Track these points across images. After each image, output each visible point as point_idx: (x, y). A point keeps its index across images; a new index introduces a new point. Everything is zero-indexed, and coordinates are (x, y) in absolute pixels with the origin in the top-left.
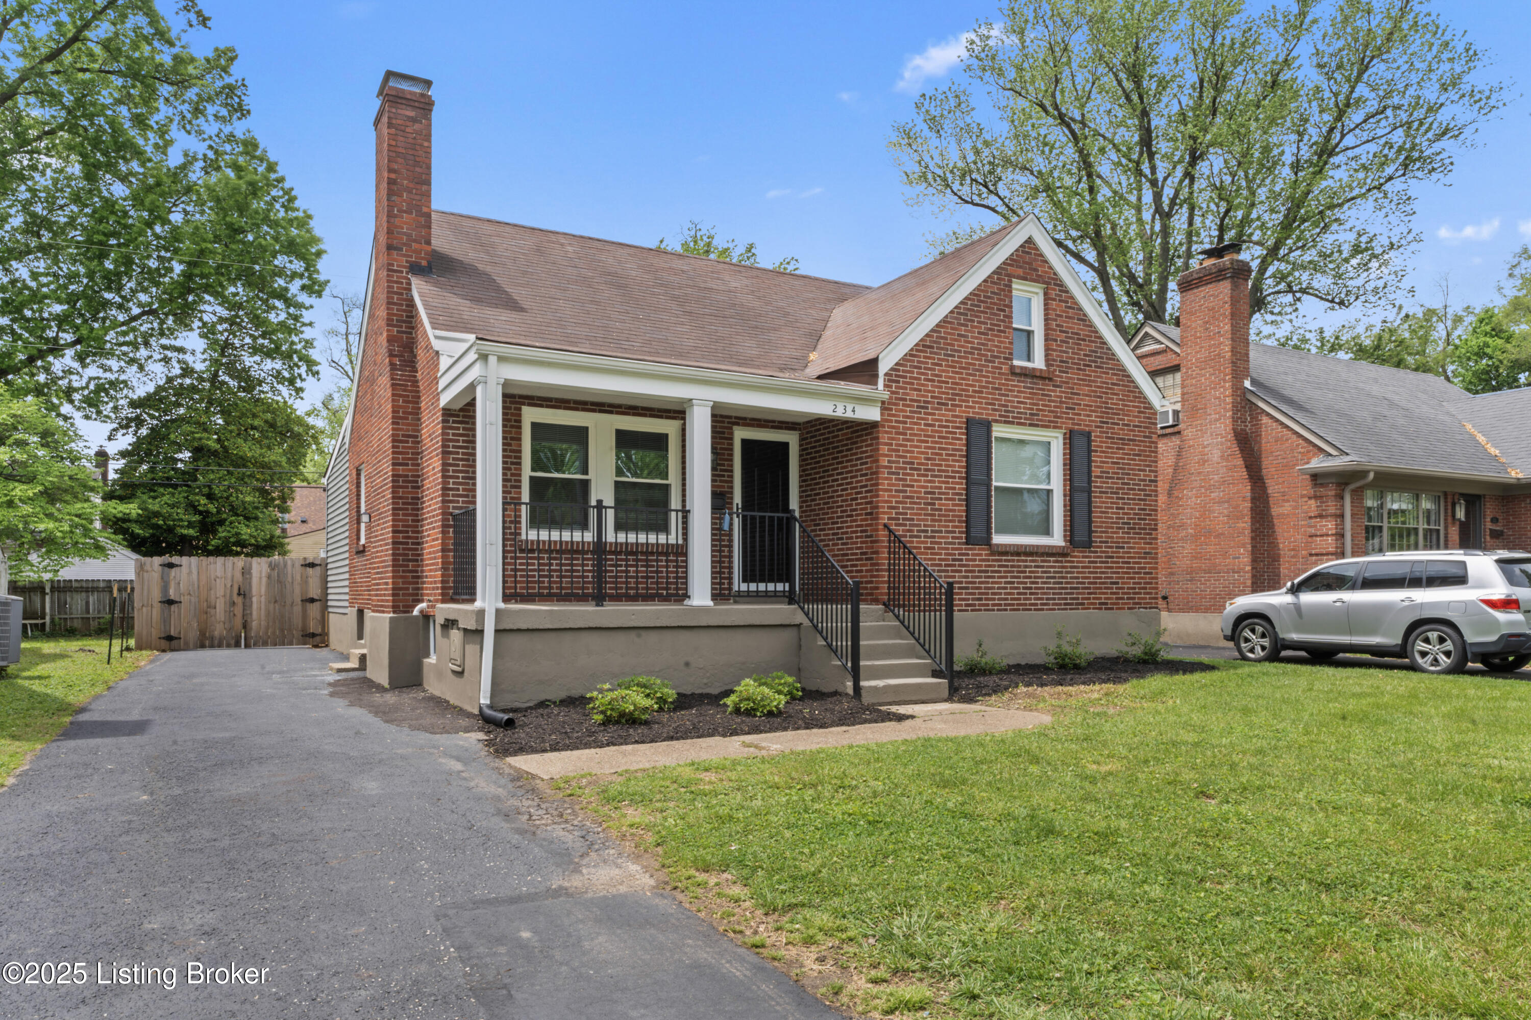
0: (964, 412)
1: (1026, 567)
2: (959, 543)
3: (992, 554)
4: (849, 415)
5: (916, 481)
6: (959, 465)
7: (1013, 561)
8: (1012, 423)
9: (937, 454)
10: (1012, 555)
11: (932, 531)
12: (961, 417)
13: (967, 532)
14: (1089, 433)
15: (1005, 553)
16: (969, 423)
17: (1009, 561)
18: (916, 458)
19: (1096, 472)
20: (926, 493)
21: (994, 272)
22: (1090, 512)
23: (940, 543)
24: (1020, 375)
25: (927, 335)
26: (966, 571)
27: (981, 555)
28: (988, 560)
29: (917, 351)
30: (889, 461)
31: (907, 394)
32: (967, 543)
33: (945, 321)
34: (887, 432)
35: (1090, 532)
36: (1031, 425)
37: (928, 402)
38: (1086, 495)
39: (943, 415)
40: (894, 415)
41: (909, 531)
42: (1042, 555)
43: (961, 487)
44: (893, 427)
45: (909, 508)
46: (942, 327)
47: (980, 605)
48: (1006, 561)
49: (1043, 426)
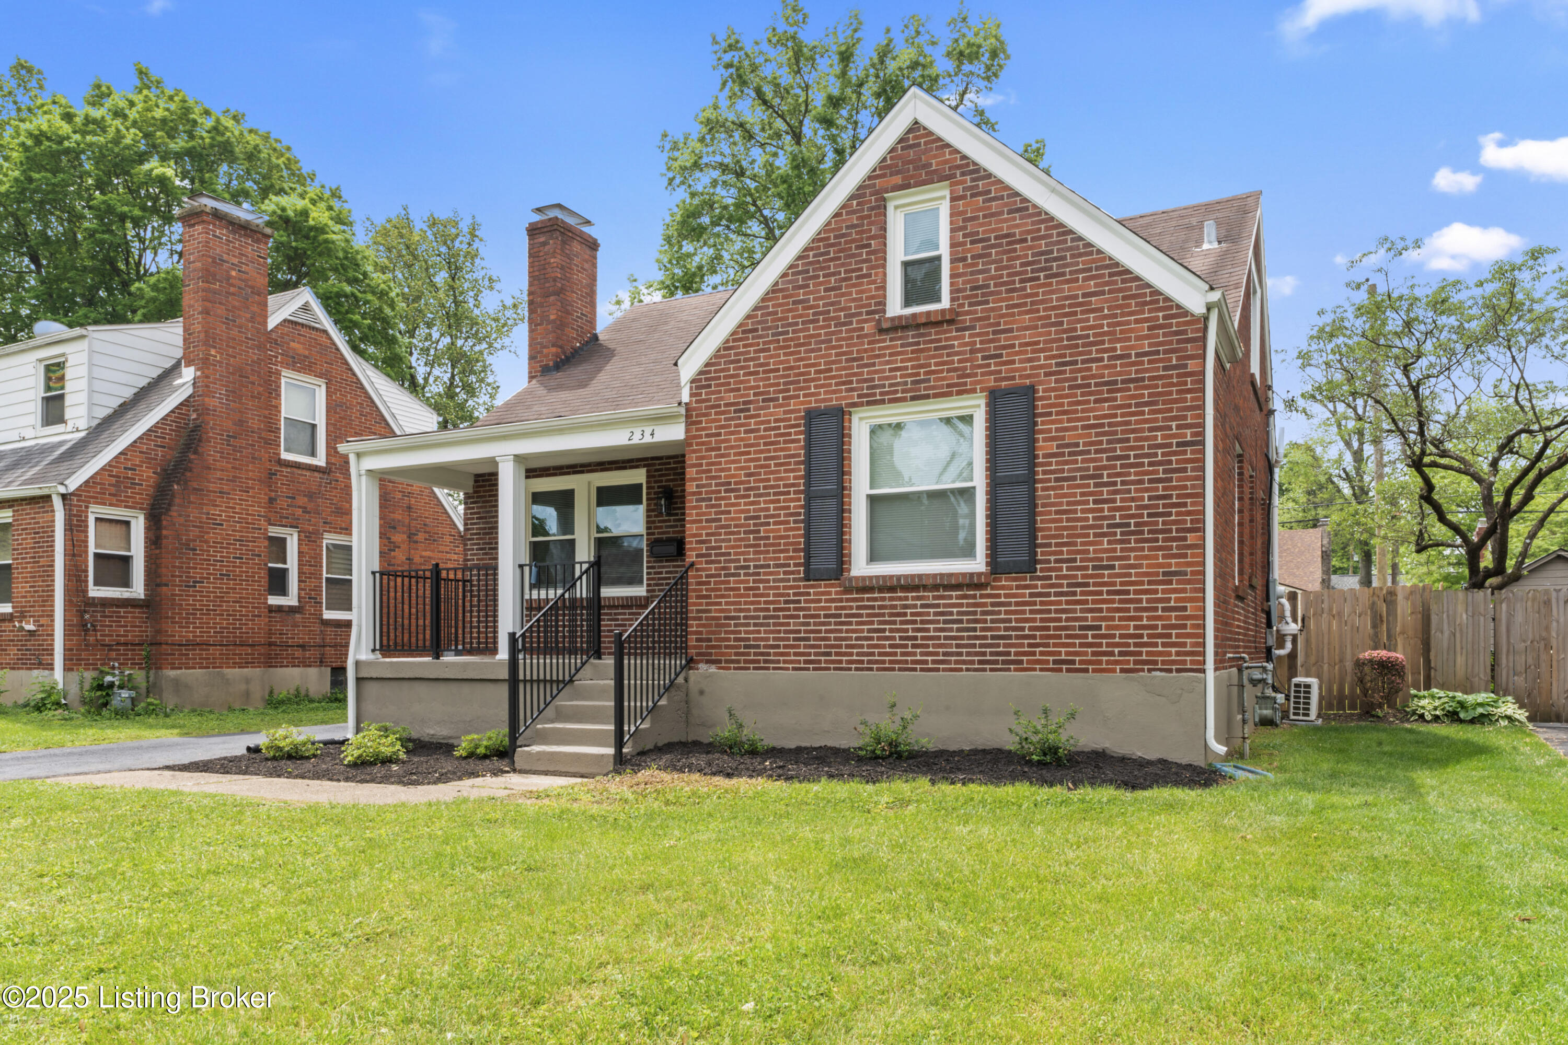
0: (802, 403)
1: (906, 606)
2: (795, 580)
3: (848, 591)
4: (648, 439)
5: (733, 505)
6: (795, 476)
7: (883, 599)
8: (882, 402)
9: (762, 466)
10: (881, 590)
11: (756, 567)
12: (799, 411)
13: (807, 564)
14: (1032, 389)
15: (871, 589)
16: (811, 416)
17: (875, 599)
18: (733, 476)
19: (1044, 447)
20: (746, 519)
21: (852, 197)
22: (1033, 513)
23: (768, 581)
24: (894, 329)
25: (748, 317)
26: (805, 616)
27: (829, 593)
28: (841, 600)
29: (734, 340)
30: (698, 486)
31: (721, 399)
32: (807, 579)
33: (774, 290)
34: (694, 451)
35: (1033, 545)
36: (913, 398)
37: (749, 402)
38: (1024, 488)
39: (771, 414)
40: (704, 429)
41: (724, 568)
42: (936, 587)
43: (796, 504)
44: (703, 443)
45: (723, 541)
46: (770, 300)
47: (826, 662)
48: (869, 599)
49: (936, 396)
